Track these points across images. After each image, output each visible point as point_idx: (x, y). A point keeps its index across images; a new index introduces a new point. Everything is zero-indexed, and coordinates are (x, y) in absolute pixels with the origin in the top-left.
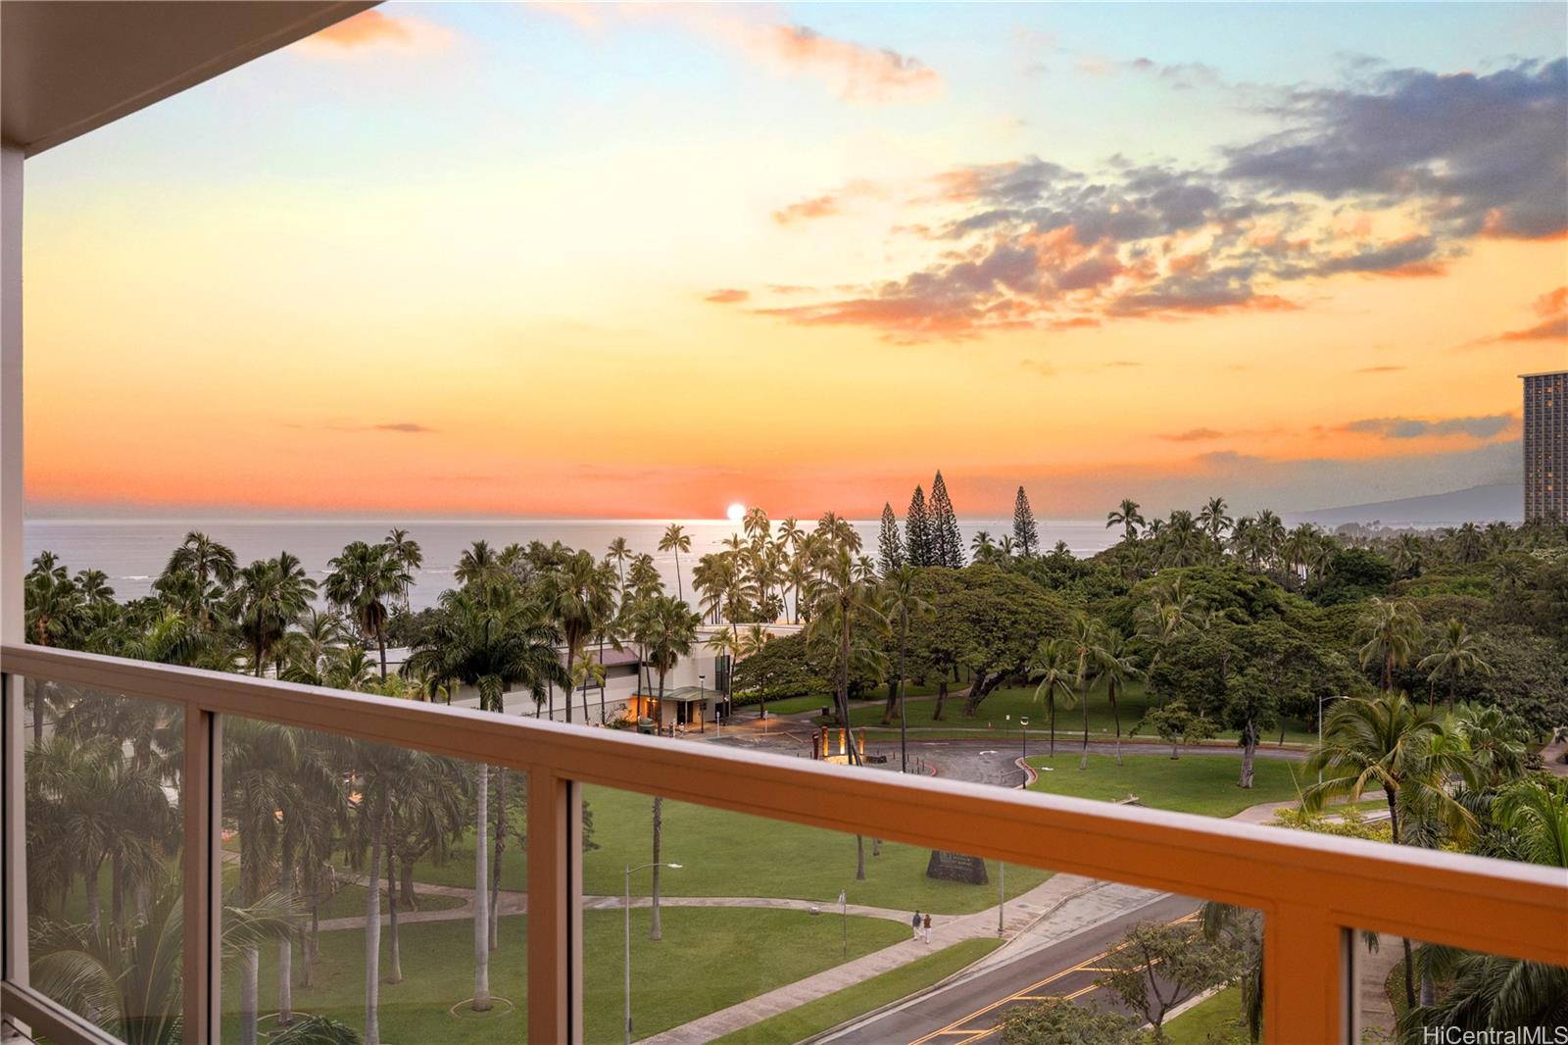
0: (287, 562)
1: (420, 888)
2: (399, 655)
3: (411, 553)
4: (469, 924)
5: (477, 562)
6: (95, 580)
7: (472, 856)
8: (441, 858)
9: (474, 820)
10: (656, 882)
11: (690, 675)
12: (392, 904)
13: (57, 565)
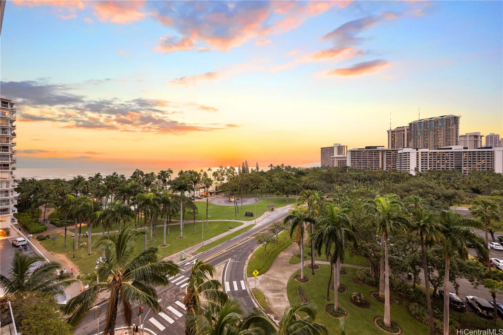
0: (152, 173)
1: (172, 220)
2: (168, 187)
3: (171, 172)
4: (179, 225)
5: (181, 173)
6: (122, 176)
7: (180, 215)
8: (175, 216)
9: (180, 210)
10: (207, 218)
11: (212, 189)
12: (168, 223)
13: (116, 174)
